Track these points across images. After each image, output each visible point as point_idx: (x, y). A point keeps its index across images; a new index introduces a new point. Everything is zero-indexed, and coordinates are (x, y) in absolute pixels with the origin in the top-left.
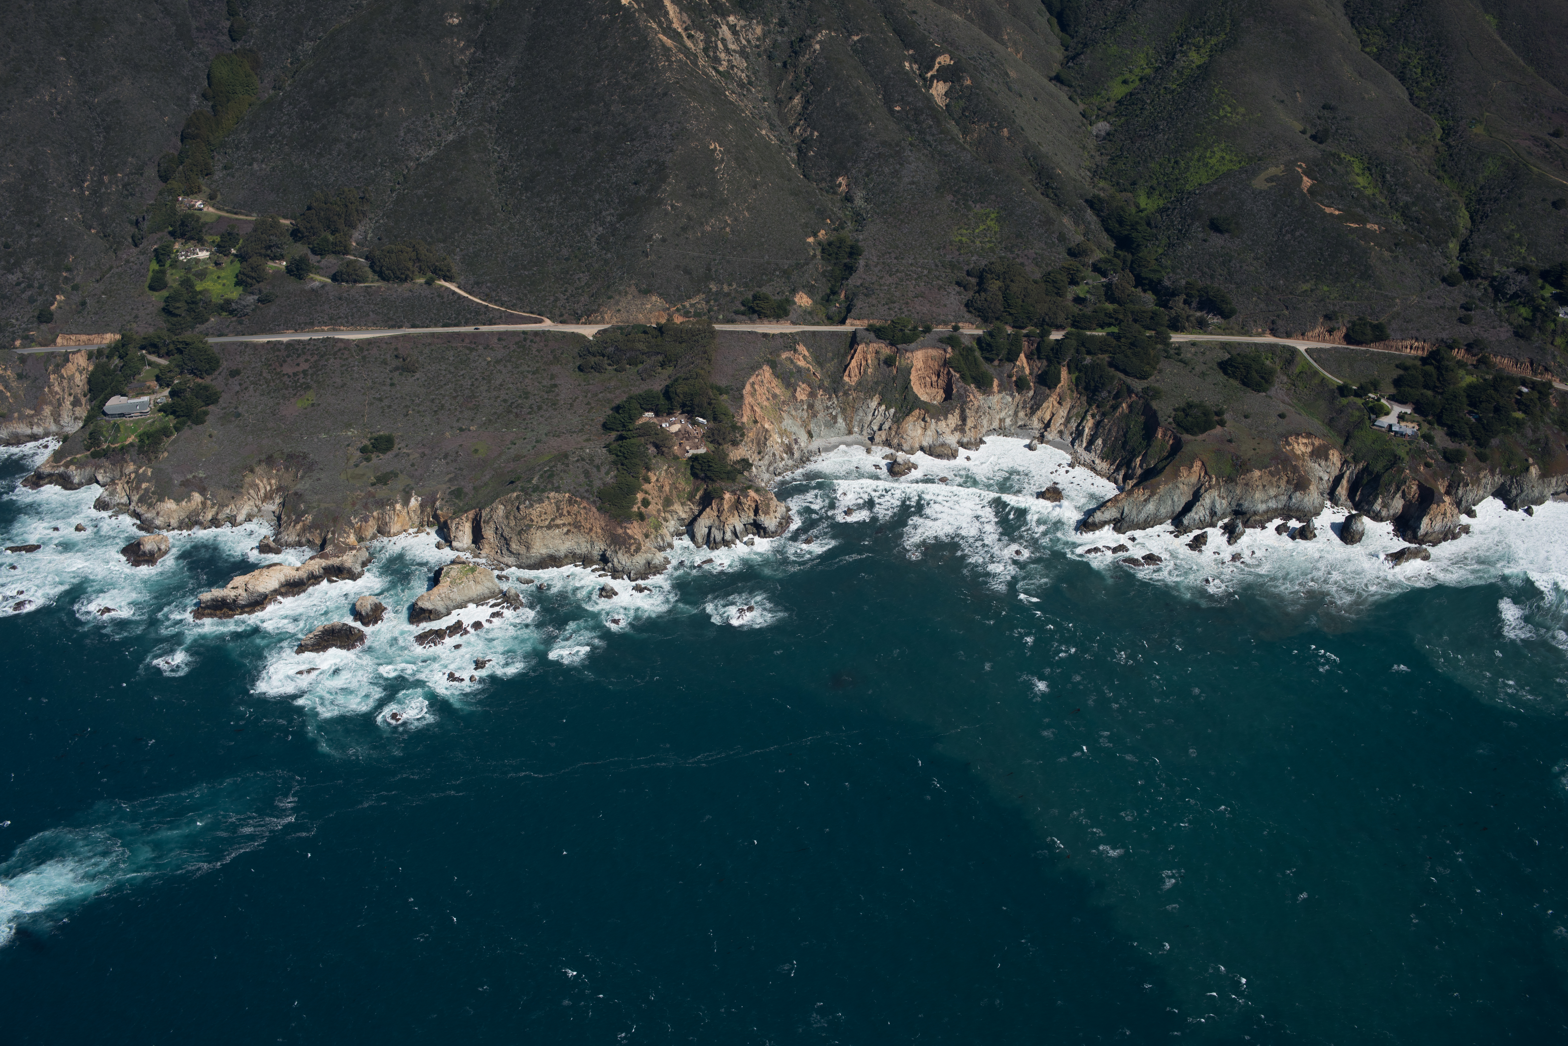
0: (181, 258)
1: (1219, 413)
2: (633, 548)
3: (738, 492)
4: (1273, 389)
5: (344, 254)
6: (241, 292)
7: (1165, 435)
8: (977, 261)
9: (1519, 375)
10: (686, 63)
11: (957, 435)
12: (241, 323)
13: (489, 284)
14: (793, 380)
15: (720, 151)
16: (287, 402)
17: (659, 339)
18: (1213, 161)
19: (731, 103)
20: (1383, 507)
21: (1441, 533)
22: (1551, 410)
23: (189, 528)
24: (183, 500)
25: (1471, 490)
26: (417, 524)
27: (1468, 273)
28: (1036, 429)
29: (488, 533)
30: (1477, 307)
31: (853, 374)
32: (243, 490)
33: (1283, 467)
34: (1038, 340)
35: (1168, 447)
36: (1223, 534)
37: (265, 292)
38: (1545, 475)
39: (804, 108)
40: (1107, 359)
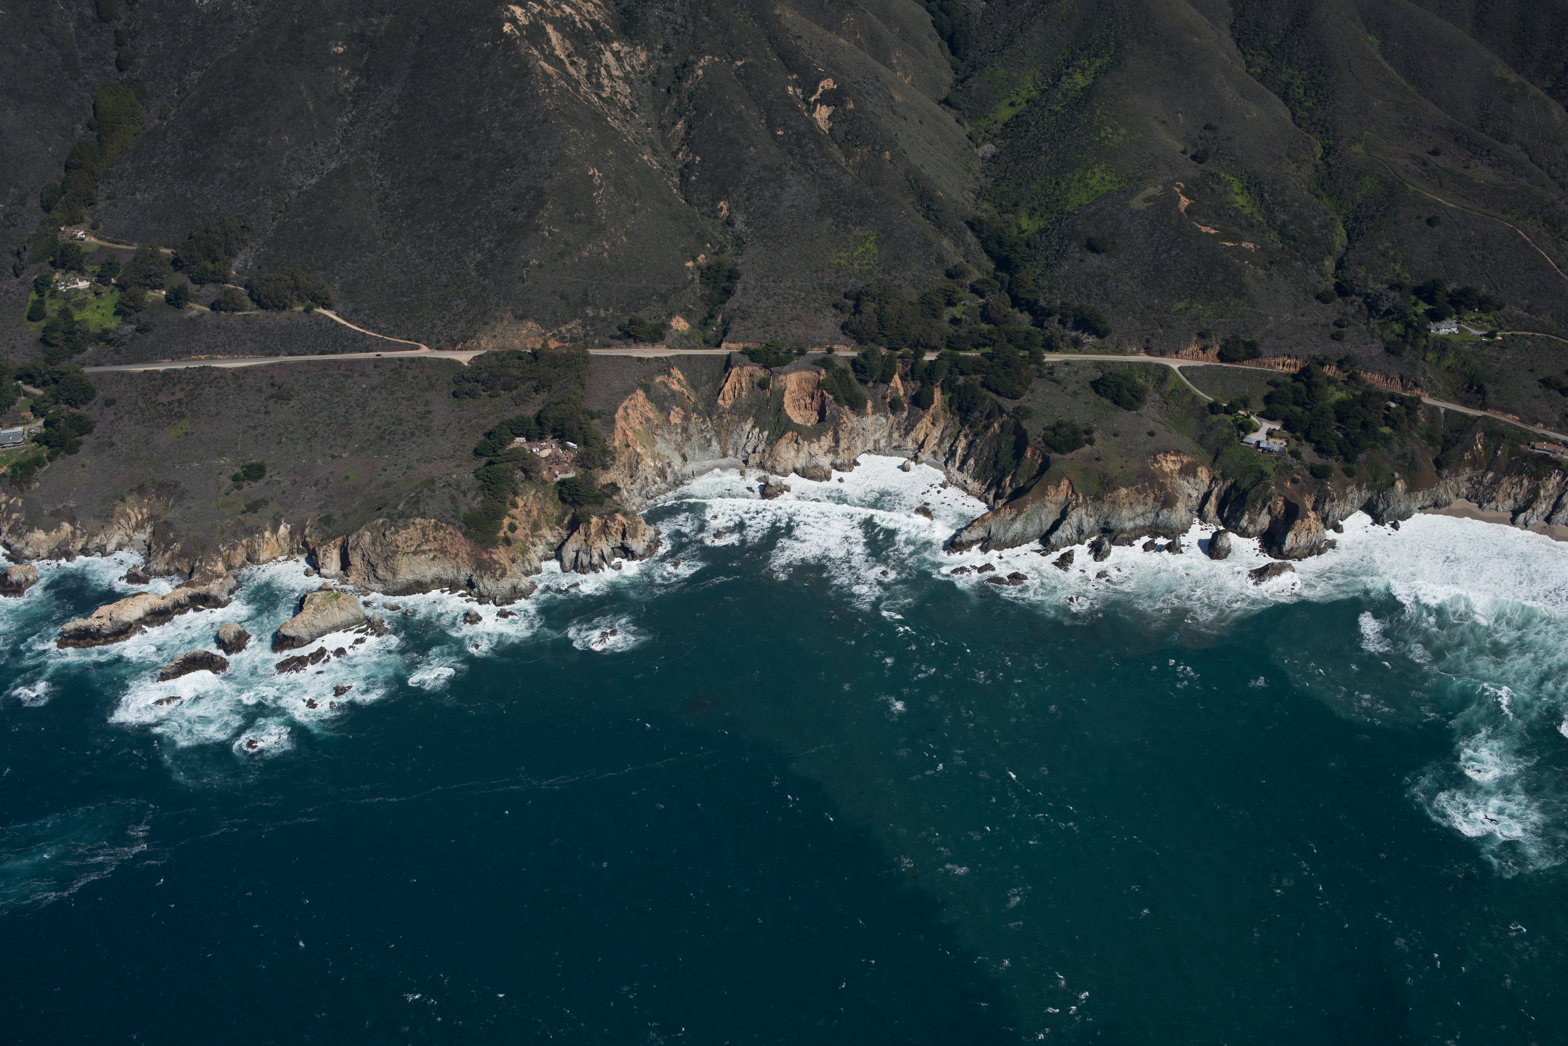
0: (60, 288)
1: (1088, 432)
2: (498, 573)
3: (605, 516)
4: (1145, 407)
5: (223, 283)
6: (120, 322)
7: (1034, 454)
8: (854, 284)
9: (1389, 391)
10: (567, 90)
11: (830, 457)
12: (118, 353)
13: (367, 312)
14: (666, 404)
15: (599, 176)
16: (161, 431)
17: (534, 364)
18: (1093, 182)
19: (613, 129)
20: (1250, 523)
21: (1307, 548)
22: (1420, 424)
23: (58, 558)
24: (52, 530)
25: (1337, 506)
26: (287, 551)
27: (1342, 290)
28: (911, 450)
29: (356, 559)
30: (1349, 324)
31: (727, 398)
32: (113, 520)
33: (1150, 484)
34: (912, 361)
35: (1037, 466)
36: (1090, 553)
37: (143, 321)
38: (1411, 489)
39: (687, 133)
40: (980, 379)
